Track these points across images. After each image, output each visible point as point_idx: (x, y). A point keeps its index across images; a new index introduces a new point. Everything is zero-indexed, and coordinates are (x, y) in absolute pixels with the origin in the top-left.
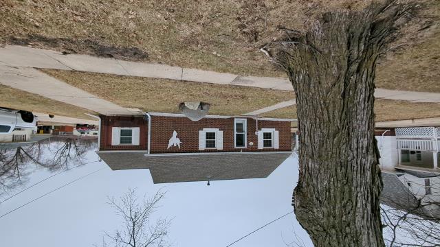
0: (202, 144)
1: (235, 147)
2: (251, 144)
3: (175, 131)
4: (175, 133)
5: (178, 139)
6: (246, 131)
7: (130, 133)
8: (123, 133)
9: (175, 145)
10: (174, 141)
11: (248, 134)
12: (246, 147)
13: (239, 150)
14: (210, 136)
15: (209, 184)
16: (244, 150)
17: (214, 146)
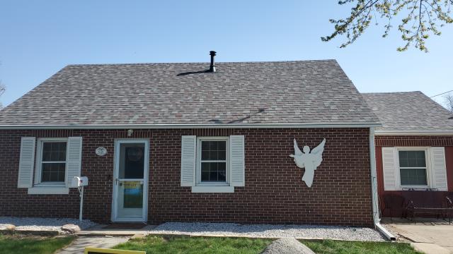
0: (236, 148)
1: (146, 142)
2: (101, 152)
3: (309, 185)
4: (308, 179)
5: (300, 165)
6: (116, 188)
7: (405, 177)
8: (422, 177)
9: (306, 148)
10: (309, 160)
11: (110, 177)
12: (118, 143)
13: (138, 133)
14: (214, 172)
15: (213, 54)
16: (122, 133)
17: (204, 144)
